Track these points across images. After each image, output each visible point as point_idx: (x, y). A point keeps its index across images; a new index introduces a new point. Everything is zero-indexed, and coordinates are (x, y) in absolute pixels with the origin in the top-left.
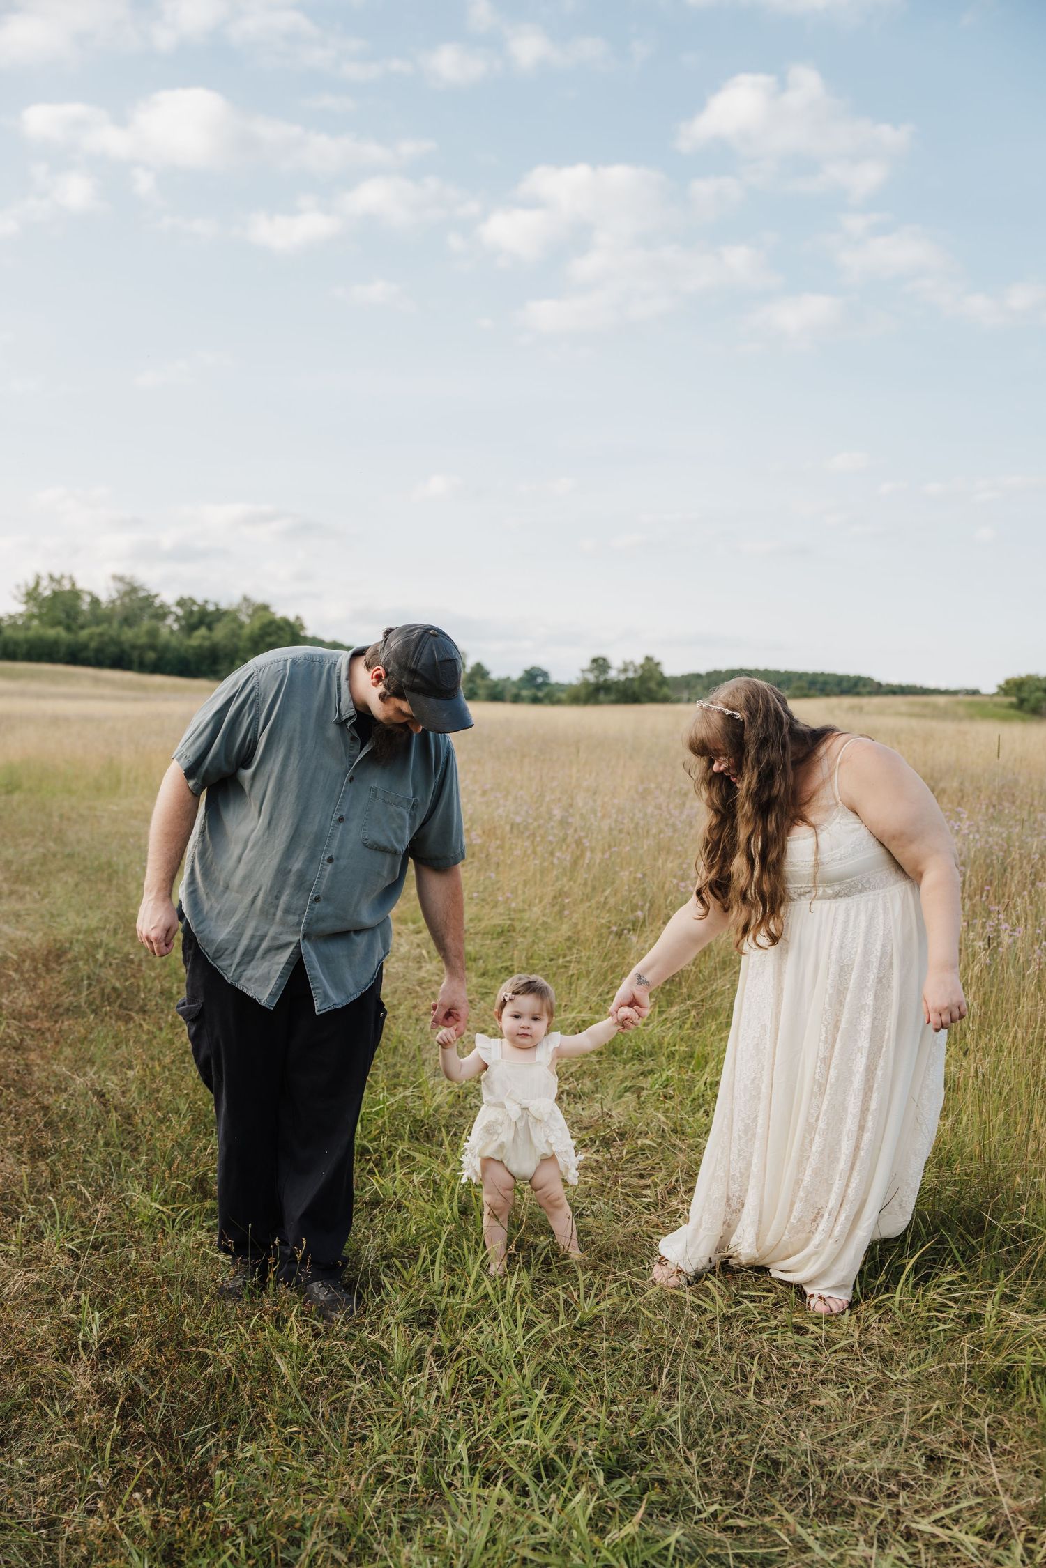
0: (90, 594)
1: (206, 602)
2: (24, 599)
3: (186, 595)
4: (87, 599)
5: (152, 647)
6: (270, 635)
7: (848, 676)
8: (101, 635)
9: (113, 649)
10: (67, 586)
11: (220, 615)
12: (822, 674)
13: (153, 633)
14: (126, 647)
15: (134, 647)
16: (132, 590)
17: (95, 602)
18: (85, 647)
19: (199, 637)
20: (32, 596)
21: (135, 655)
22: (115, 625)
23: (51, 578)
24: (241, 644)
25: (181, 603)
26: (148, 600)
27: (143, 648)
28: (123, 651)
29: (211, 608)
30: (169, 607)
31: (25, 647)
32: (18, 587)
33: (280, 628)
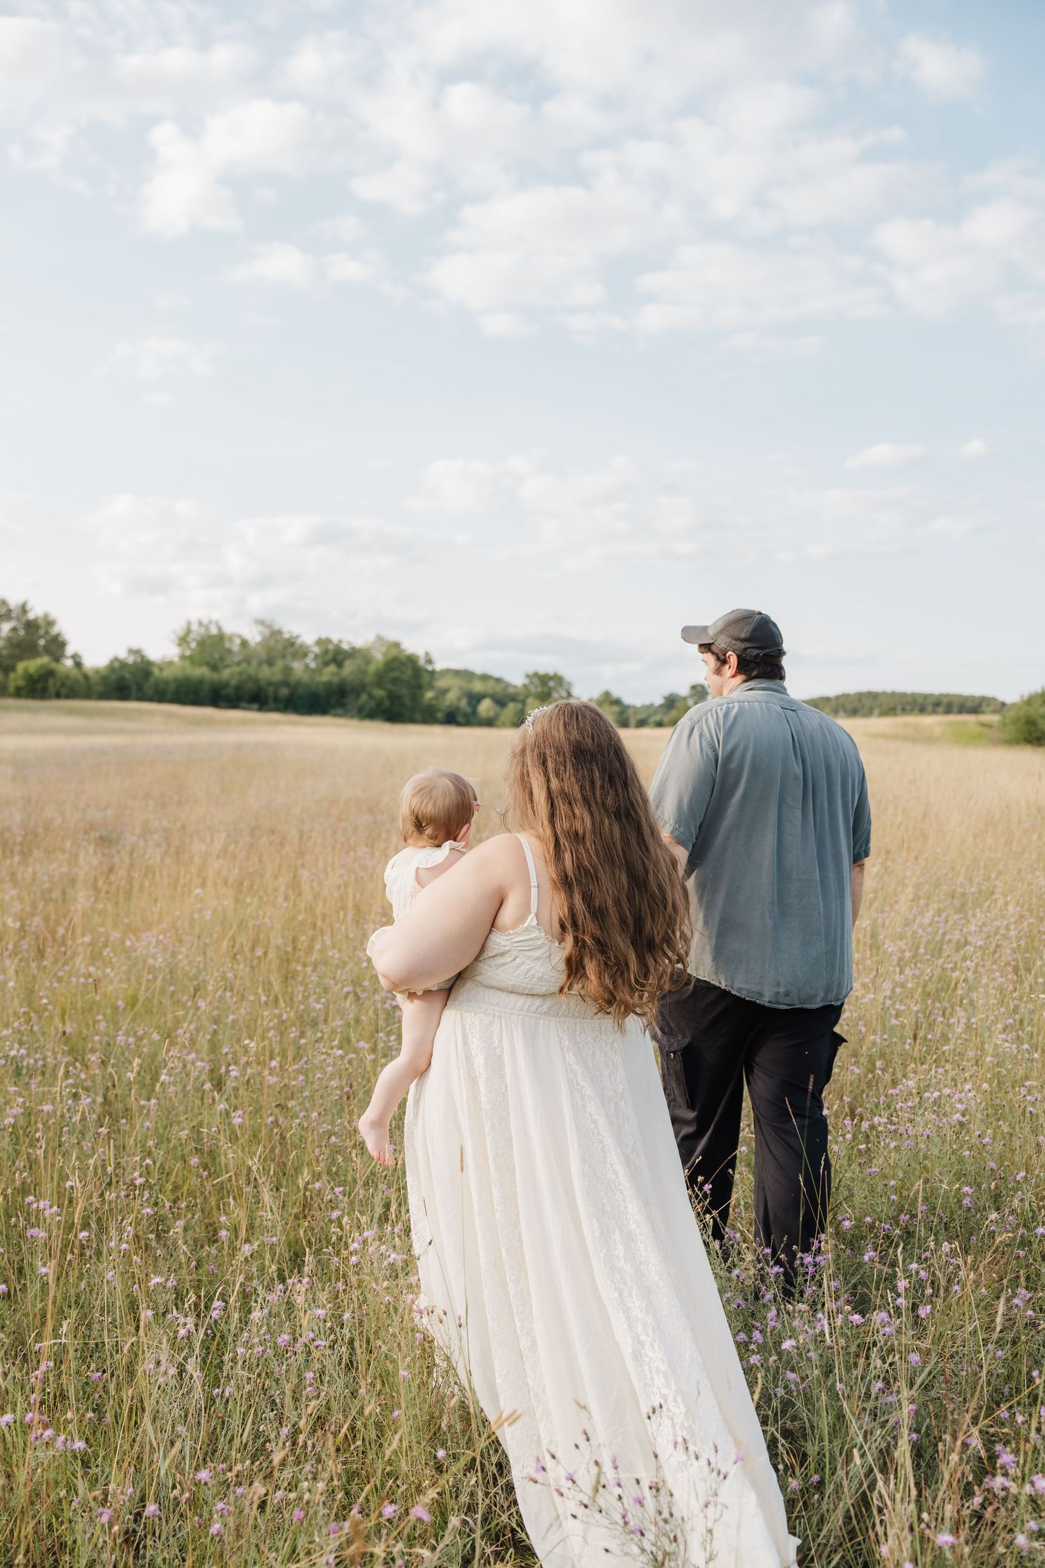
0: (240, 636)
1: (340, 641)
2: (177, 642)
3: (324, 636)
4: (238, 641)
5: (286, 683)
6: (393, 670)
7: (973, 697)
8: (240, 673)
9: (250, 686)
10: (214, 631)
11: (353, 653)
12: (948, 695)
13: (288, 670)
14: (263, 683)
15: (269, 684)
16: (276, 633)
17: (244, 643)
18: (226, 685)
19: (329, 674)
20: (183, 641)
21: (271, 690)
22: (254, 664)
23: (200, 624)
24: (368, 679)
25: (320, 642)
26: (291, 643)
27: (278, 685)
28: (260, 688)
29: (345, 646)
30: (308, 647)
31: (173, 687)
32: (174, 632)
33: (403, 664)
